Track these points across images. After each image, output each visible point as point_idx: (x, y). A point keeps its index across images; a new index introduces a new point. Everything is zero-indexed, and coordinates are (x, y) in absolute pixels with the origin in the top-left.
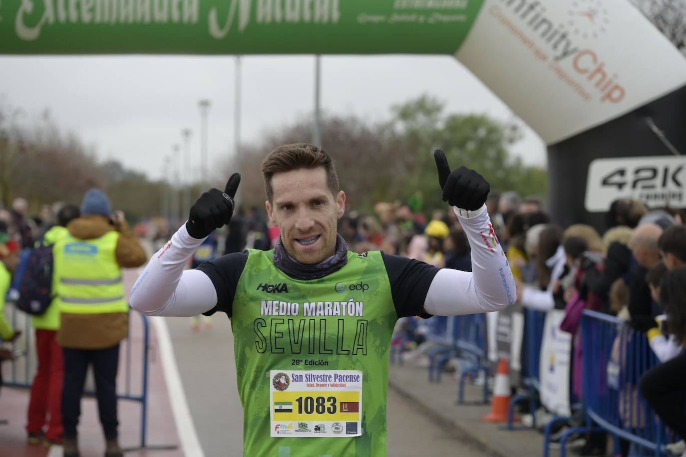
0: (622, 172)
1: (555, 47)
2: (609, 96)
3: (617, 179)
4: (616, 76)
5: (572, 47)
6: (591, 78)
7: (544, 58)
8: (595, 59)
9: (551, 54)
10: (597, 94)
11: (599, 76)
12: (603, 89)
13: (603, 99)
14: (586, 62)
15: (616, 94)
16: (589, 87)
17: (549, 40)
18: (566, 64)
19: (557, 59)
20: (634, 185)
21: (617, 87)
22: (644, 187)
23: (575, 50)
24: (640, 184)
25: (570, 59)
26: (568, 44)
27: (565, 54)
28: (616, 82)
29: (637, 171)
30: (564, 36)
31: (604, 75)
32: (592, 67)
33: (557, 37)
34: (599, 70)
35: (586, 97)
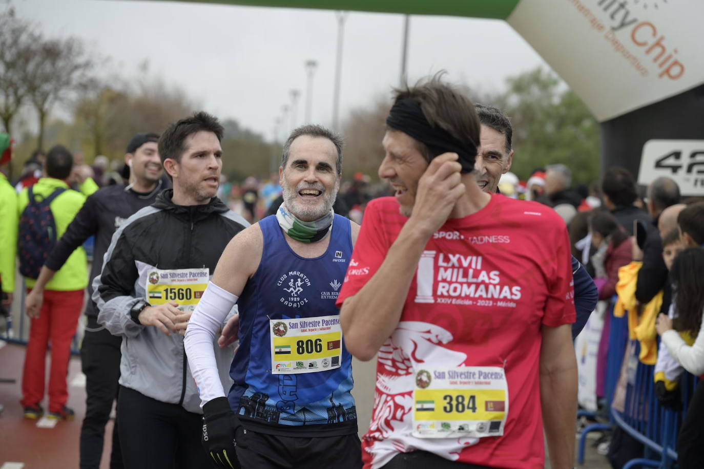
0: (677, 155)
1: (612, 17)
2: (667, 71)
3: (671, 161)
4: (676, 51)
5: (629, 18)
6: (648, 52)
7: (600, 28)
8: (655, 33)
9: (608, 23)
10: (655, 69)
11: (658, 50)
12: (661, 65)
13: (661, 75)
14: (645, 34)
15: (675, 71)
16: (647, 61)
17: (606, 9)
18: (624, 35)
19: (614, 29)
20: (690, 169)
21: (676, 63)
22: (700, 172)
23: (634, 21)
24: (695, 169)
25: (628, 29)
26: (627, 13)
27: (623, 25)
28: (676, 57)
29: (693, 155)
30: (622, 6)
31: (664, 49)
32: (651, 41)
33: (616, 6)
34: (658, 44)
35: (644, 72)
